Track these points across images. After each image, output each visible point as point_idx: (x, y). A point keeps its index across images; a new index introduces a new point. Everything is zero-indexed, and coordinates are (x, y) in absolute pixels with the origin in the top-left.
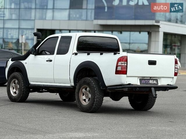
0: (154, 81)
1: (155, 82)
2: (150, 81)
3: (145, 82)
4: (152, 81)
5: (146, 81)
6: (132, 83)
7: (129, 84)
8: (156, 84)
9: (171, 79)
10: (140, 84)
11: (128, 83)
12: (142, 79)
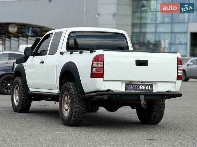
0: (147, 86)
1: (148, 88)
2: (141, 86)
3: (132, 88)
4: (144, 86)
5: (134, 87)
6: (112, 89)
7: (108, 90)
8: (149, 90)
9: (173, 85)
10: (125, 91)
11: (106, 89)
12: (128, 84)
